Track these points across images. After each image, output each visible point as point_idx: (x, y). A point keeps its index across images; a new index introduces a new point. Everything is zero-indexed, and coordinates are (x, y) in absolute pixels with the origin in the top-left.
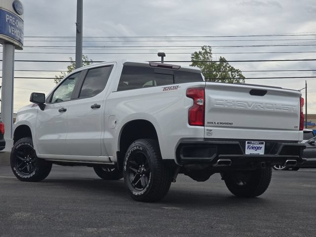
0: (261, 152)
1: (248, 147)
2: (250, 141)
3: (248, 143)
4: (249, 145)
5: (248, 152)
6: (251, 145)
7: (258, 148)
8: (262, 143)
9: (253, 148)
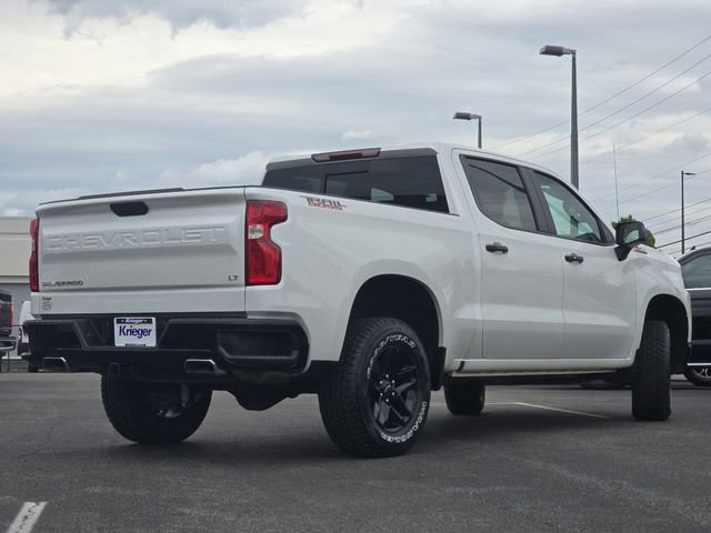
0: (150, 341)
1: (121, 330)
2: (122, 317)
3: (119, 322)
4: (123, 325)
5: (121, 341)
6: (128, 327)
7: (143, 332)
8: (150, 321)
9: (132, 332)
